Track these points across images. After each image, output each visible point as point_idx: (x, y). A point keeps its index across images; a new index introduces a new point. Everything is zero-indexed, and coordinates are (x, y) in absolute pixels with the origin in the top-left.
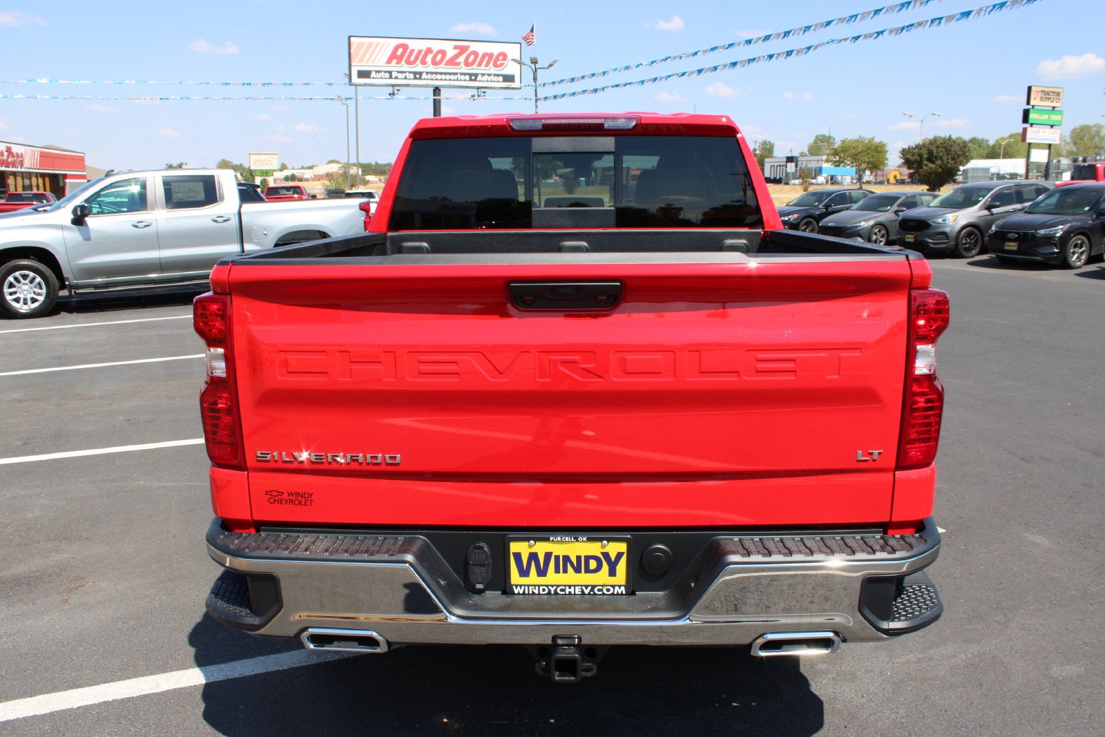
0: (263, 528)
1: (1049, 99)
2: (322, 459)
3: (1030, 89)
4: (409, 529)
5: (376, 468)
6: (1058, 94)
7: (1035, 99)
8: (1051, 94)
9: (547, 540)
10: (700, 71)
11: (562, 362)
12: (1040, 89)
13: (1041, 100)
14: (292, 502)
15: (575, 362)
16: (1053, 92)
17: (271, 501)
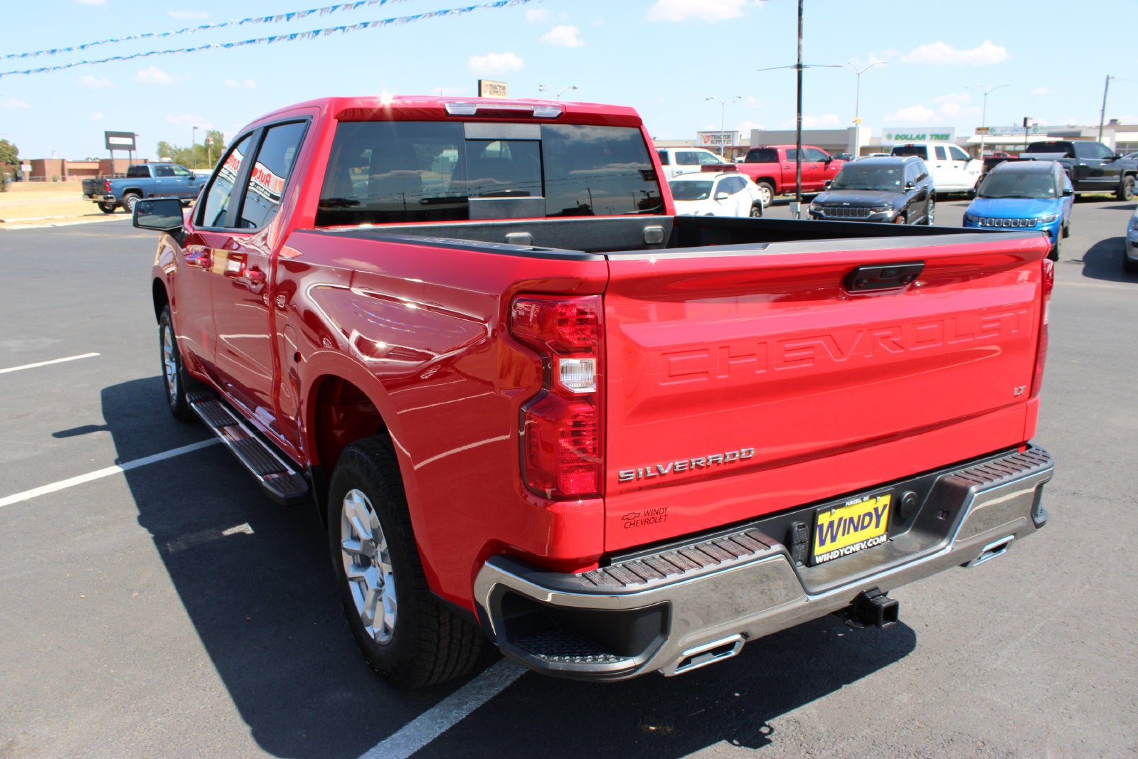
0: (612, 559)
1: (497, 92)
2: (684, 467)
3: (480, 82)
4: (743, 524)
5: (732, 466)
6: (504, 88)
7: (485, 92)
8: (498, 88)
9: (843, 506)
10: (271, 39)
11: (882, 338)
12: (489, 83)
13: (491, 93)
14: (648, 521)
15: (888, 337)
16: (500, 86)
17: (627, 525)
